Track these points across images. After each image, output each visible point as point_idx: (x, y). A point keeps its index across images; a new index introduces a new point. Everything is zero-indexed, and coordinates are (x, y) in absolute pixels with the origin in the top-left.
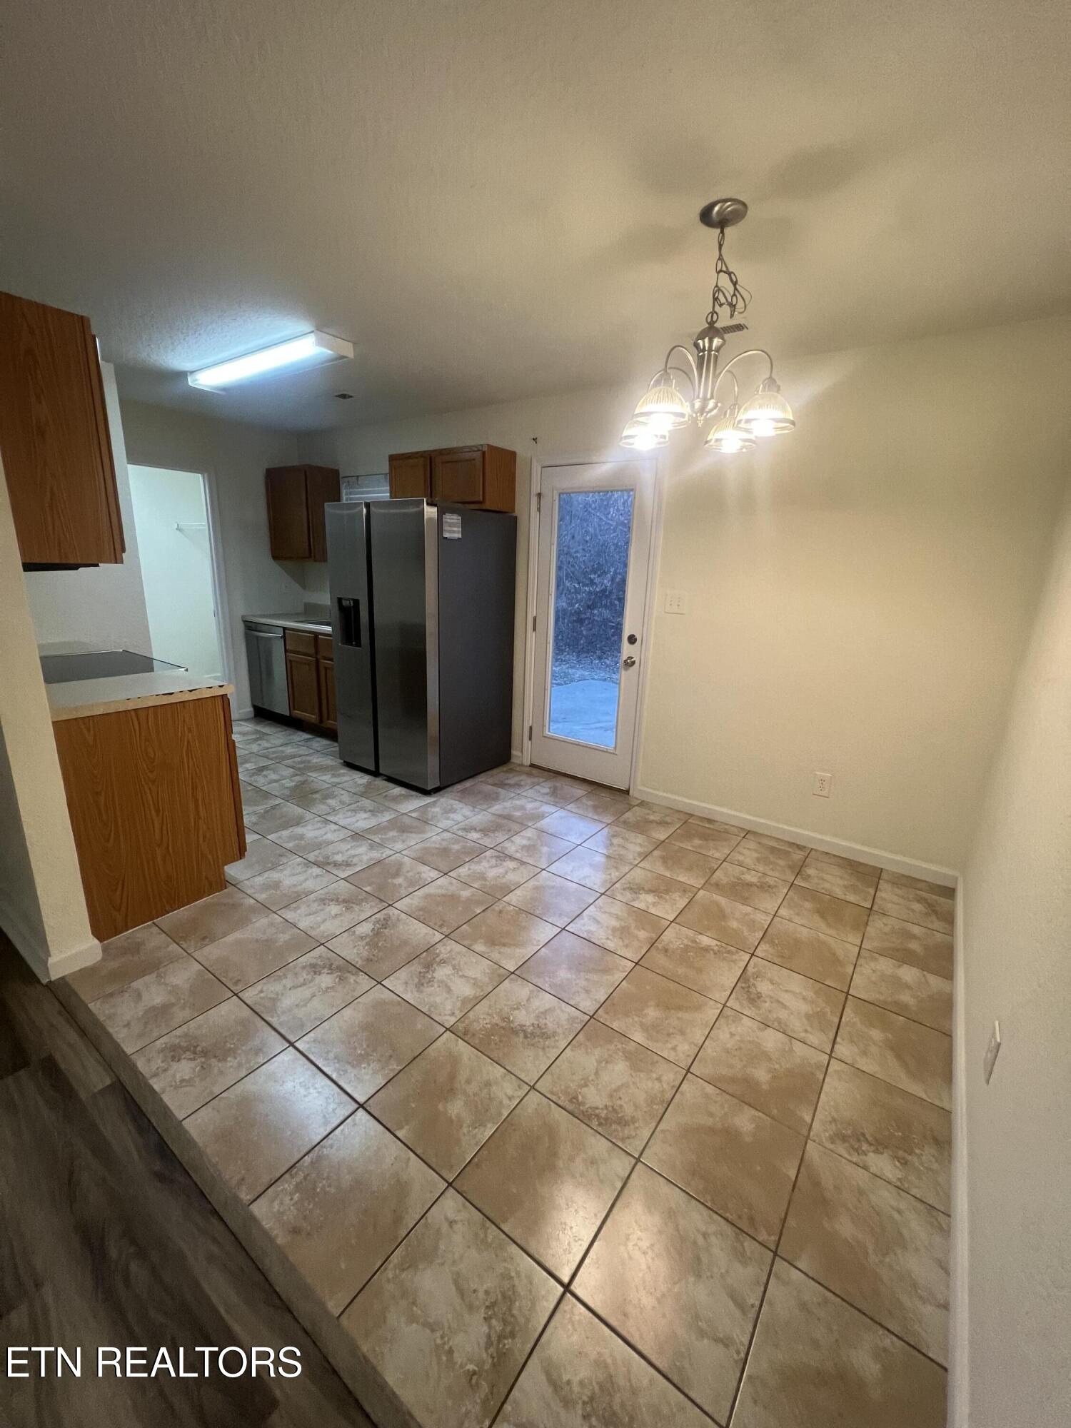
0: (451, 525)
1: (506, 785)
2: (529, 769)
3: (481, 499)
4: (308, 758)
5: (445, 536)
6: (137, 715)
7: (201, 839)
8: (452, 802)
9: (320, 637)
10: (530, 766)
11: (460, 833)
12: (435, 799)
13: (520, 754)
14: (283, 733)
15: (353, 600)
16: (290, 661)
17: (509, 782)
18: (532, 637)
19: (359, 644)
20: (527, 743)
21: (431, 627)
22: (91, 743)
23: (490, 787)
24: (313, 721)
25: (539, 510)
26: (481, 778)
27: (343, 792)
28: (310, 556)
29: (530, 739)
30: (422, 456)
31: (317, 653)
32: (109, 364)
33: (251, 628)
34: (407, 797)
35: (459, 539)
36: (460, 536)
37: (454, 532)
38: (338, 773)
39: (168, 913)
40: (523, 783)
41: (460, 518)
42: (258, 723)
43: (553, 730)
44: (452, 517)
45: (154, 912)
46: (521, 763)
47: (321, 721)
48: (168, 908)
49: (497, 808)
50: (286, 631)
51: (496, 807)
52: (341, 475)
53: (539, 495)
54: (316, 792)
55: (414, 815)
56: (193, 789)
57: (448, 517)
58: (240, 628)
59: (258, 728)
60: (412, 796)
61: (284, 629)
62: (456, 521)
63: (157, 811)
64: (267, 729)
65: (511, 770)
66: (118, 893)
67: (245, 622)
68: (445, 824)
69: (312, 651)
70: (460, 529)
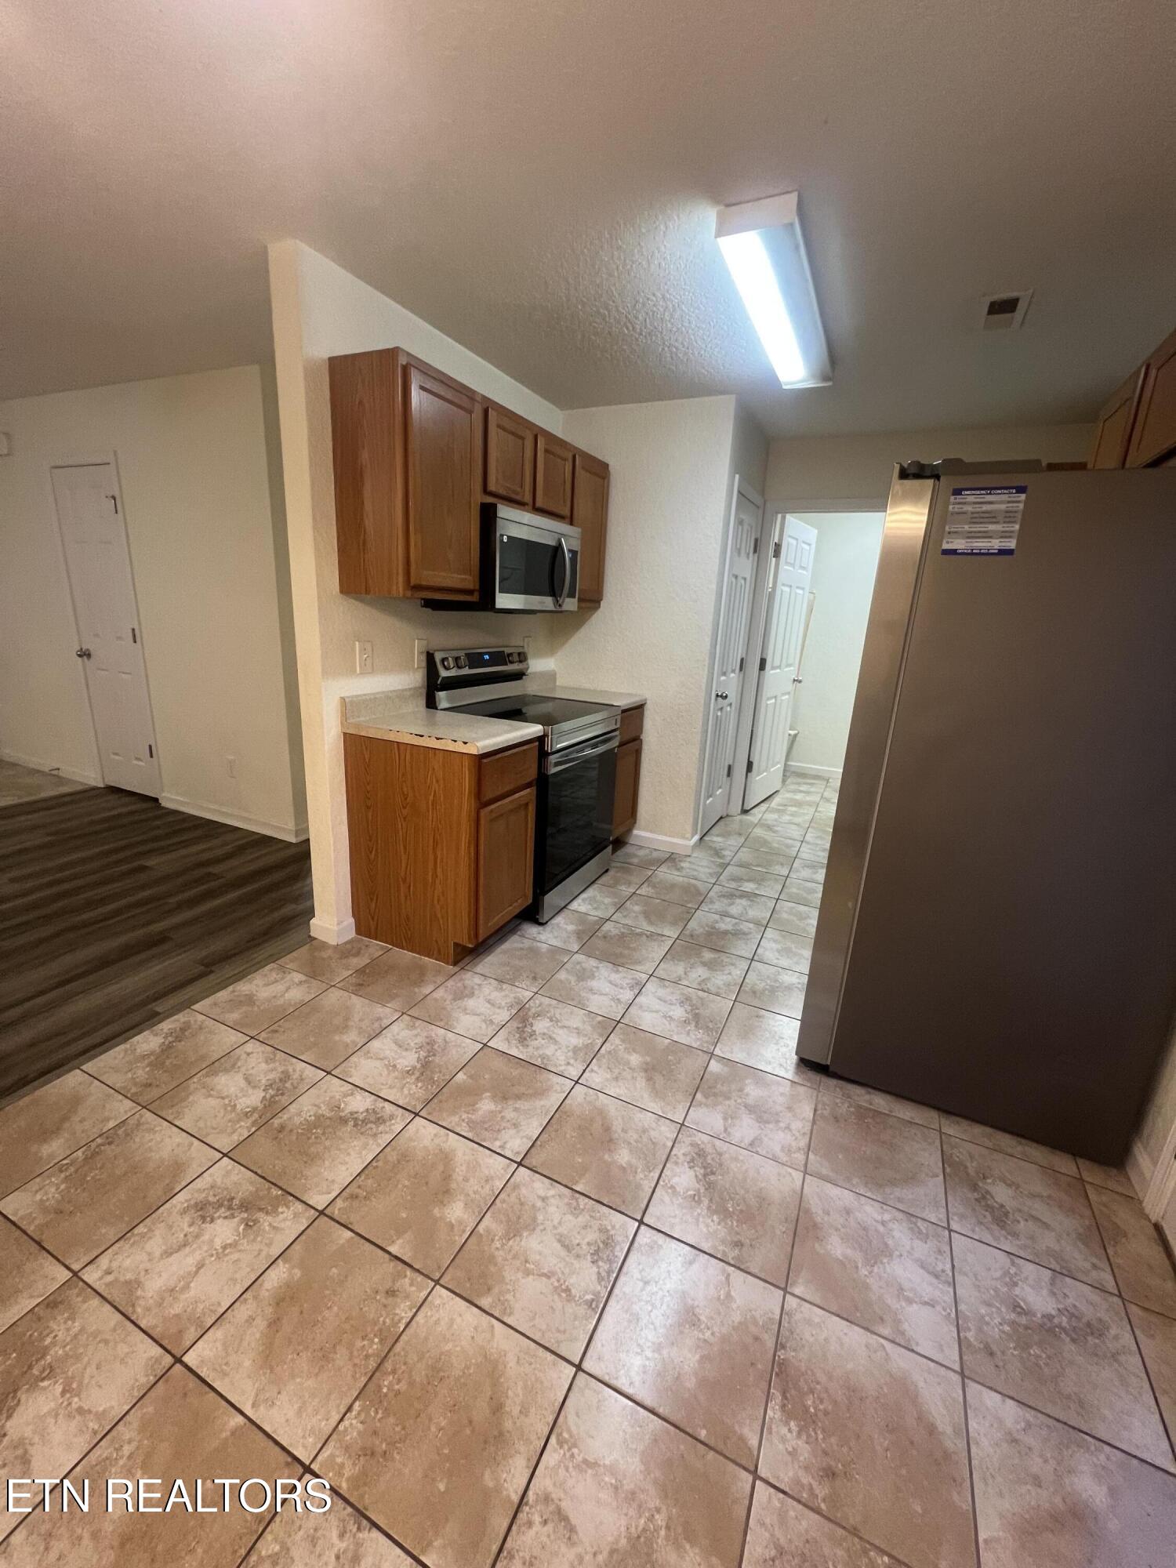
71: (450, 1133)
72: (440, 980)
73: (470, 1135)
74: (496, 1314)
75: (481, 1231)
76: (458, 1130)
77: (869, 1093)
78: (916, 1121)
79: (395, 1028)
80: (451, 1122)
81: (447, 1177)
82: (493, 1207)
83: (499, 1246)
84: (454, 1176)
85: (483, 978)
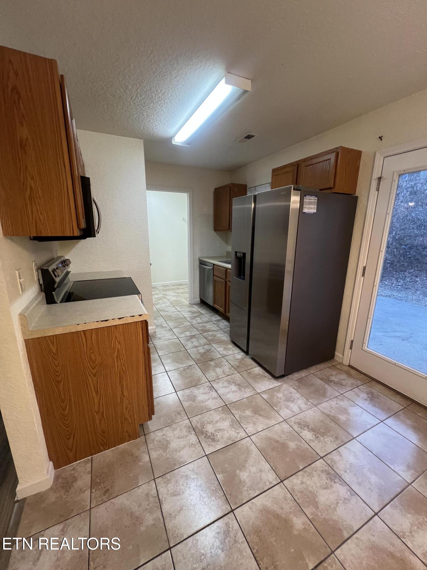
0: (310, 203)
1: (331, 381)
2: (347, 368)
3: (332, 186)
4: (215, 333)
5: (304, 211)
6: (85, 335)
7: (124, 409)
8: (292, 389)
9: (228, 270)
10: (348, 366)
11: (296, 427)
12: (280, 384)
13: (341, 356)
14: (209, 314)
15: (243, 253)
16: (215, 280)
17: (333, 378)
18: (360, 280)
19: (244, 279)
20: (347, 350)
21: (289, 267)
22: (54, 351)
23: (320, 382)
24: (222, 311)
25: (378, 190)
26: (313, 370)
27: (226, 363)
28: (229, 229)
29: (351, 348)
30: (292, 165)
31: (226, 278)
32: (141, 140)
33: (202, 263)
34: (263, 377)
35: (314, 213)
36: (315, 211)
37: (311, 208)
38: (227, 347)
39: (102, 452)
40: (344, 382)
41: (317, 198)
42: (200, 307)
43: (371, 347)
44: (311, 198)
45: (93, 451)
46: (341, 362)
47: (225, 313)
48: (102, 448)
49: (326, 406)
50: (214, 266)
51: (324, 405)
52: (248, 187)
53: (380, 179)
54: (212, 360)
55: (265, 396)
56: (120, 379)
57: (308, 198)
58: (197, 262)
59: (199, 310)
60: (265, 377)
61: (214, 264)
62: (313, 201)
63: (97, 392)
64: (203, 311)
65: (334, 367)
66: (71, 440)
67: (200, 260)
68: (285, 413)
69: (224, 277)
70: (316, 206)
71: (252, 501)
72: (143, 448)
73: (258, 493)
74: (352, 533)
75: (311, 517)
76: (252, 496)
77: (293, 375)
78: (307, 375)
79: (161, 490)
80: (246, 497)
81: (277, 516)
82: (300, 504)
83: (320, 514)
84: (279, 513)
85: (160, 431)
